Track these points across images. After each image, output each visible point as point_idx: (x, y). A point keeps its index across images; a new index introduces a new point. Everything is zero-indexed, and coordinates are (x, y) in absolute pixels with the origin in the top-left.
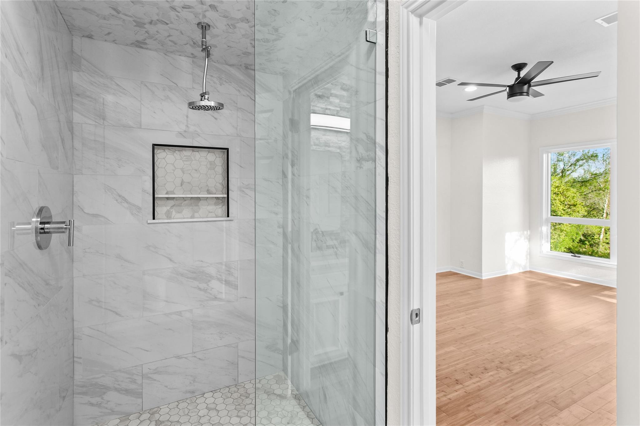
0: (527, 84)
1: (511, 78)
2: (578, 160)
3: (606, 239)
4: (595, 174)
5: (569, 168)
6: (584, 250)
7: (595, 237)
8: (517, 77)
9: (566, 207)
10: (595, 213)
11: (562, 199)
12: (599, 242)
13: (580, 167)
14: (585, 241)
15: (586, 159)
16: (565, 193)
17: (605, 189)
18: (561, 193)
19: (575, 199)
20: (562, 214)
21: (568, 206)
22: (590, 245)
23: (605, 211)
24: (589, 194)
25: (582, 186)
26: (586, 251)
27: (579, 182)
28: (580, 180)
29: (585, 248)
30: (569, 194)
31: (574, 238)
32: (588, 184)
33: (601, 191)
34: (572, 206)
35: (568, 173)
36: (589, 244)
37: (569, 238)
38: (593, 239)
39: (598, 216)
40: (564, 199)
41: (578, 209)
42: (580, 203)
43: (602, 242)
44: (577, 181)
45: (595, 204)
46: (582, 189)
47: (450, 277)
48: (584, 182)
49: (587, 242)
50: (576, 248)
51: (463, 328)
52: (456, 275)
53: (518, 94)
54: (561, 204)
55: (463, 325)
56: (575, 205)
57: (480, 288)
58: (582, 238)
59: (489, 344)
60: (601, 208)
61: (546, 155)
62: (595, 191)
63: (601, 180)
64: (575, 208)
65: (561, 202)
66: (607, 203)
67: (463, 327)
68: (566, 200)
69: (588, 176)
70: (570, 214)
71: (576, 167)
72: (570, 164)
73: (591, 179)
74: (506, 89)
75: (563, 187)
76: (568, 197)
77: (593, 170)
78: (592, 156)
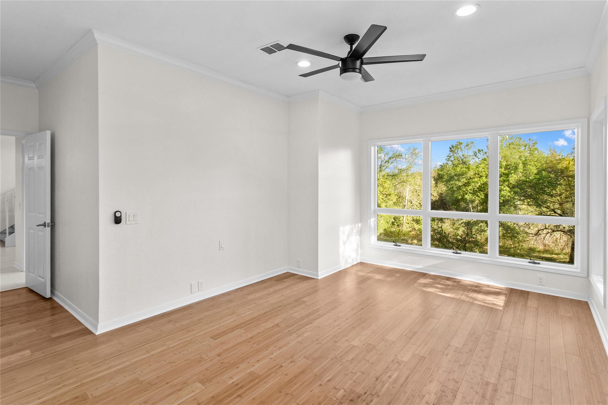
0: (360, 59)
1: (344, 51)
2: (390, 158)
3: (407, 220)
4: (401, 170)
5: (385, 164)
6: (394, 229)
7: (401, 219)
8: (350, 50)
9: (384, 196)
10: (401, 200)
11: (382, 190)
12: (403, 223)
13: (391, 164)
14: (395, 222)
15: (395, 157)
16: (383, 184)
17: (407, 181)
18: (380, 185)
19: (390, 190)
20: (381, 202)
21: (385, 196)
22: (398, 225)
23: (406, 199)
24: (397, 185)
25: (393, 179)
26: (395, 230)
27: (391, 175)
28: (391, 174)
29: (395, 228)
30: (386, 185)
31: (388, 221)
32: (396, 178)
33: (404, 183)
34: (388, 196)
35: (384, 168)
36: (396, 225)
37: (385, 221)
38: (399, 221)
39: (402, 202)
40: (383, 190)
41: (392, 198)
42: (393, 193)
43: (405, 223)
44: (390, 175)
45: (400, 193)
46: (393, 181)
47: (286, 280)
48: (394, 176)
49: (395, 223)
50: (389, 228)
51: (291, 362)
52: (293, 277)
53: (351, 70)
54: (380, 194)
55: (292, 357)
56: (390, 195)
57: (316, 291)
58: (393, 220)
59: (321, 385)
60: (404, 196)
61: (374, 147)
62: (401, 182)
63: (404, 174)
64: (390, 197)
65: (381, 192)
66: (408, 192)
67: (291, 360)
68: (384, 190)
69: (396, 171)
70: (387, 202)
71: (389, 164)
72: (385, 161)
73: (398, 173)
74: (339, 63)
75: (382, 179)
76: (385, 188)
77: (400, 167)
78: (399, 155)
